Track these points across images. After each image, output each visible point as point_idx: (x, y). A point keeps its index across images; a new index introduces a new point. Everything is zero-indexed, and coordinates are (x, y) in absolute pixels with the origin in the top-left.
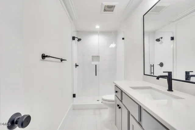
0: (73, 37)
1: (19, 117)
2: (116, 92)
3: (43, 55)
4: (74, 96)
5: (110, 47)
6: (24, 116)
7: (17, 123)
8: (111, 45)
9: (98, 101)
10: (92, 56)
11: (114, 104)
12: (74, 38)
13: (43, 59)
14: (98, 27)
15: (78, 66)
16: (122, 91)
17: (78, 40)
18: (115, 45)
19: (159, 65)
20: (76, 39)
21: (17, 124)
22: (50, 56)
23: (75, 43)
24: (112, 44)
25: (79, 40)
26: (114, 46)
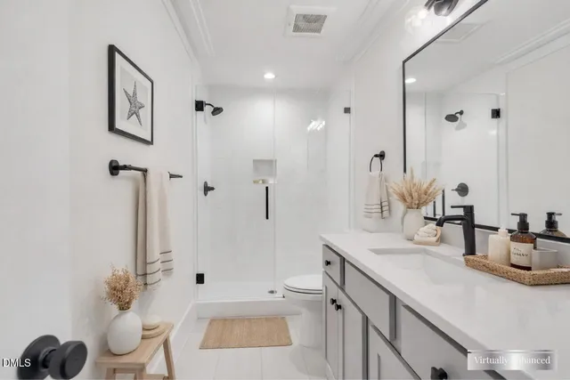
0: (196, 102)
1: (52, 348)
2: (328, 263)
3: (114, 164)
4: (200, 279)
5: (309, 129)
6: (67, 344)
7: (45, 364)
8: (314, 123)
9: (272, 292)
10: (254, 161)
11: (320, 299)
12: (199, 106)
13: (112, 174)
14: (269, 76)
15: (213, 189)
16: (343, 260)
17: (212, 113)
18: (324, 123)
19: (456, 190)
20: (208, 109)
21: (45, 366)
22: (134, 165)
23: (205, 120)
24: (315, 119)
25: (217, 111)
26: (321, 126)
